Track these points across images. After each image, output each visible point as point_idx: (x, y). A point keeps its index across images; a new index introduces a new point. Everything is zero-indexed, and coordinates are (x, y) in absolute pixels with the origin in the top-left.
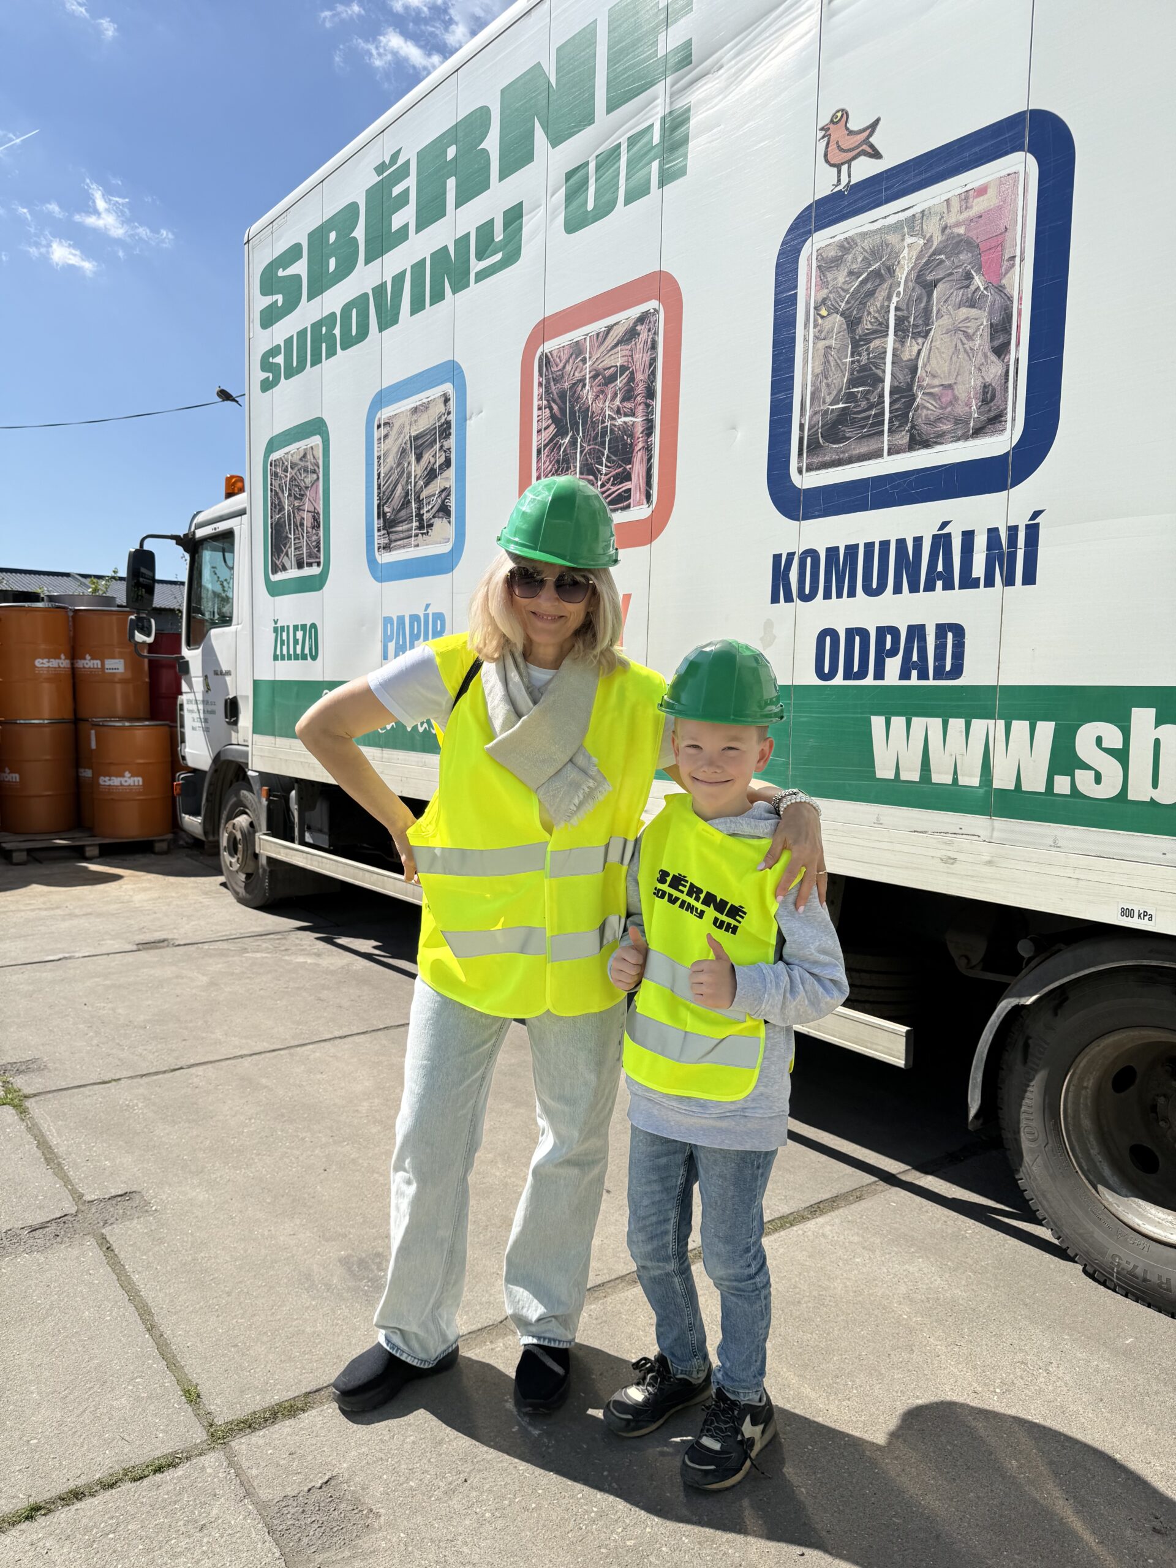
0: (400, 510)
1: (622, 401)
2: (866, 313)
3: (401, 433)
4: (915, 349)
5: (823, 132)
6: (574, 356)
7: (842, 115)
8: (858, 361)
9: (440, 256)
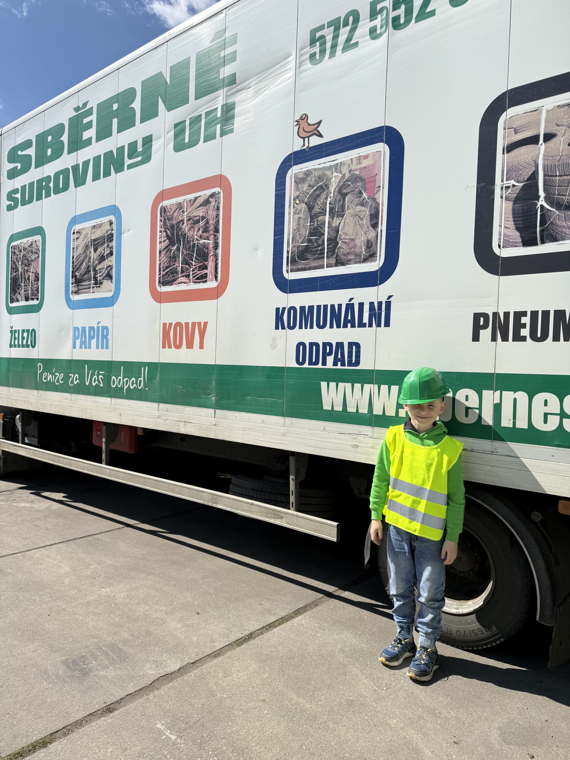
0: (84, 275)
1: (203, 232)
2: (316, 204)
3: (86, 237)
4: (338, 222)
5: (297, 123)
6: (178, 209)
7: (305, 116)
8: (313, 225)
9: (109, 155)
